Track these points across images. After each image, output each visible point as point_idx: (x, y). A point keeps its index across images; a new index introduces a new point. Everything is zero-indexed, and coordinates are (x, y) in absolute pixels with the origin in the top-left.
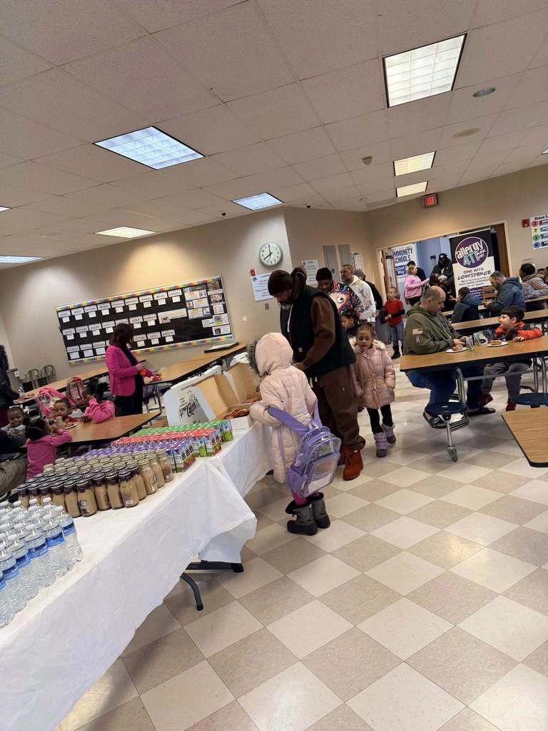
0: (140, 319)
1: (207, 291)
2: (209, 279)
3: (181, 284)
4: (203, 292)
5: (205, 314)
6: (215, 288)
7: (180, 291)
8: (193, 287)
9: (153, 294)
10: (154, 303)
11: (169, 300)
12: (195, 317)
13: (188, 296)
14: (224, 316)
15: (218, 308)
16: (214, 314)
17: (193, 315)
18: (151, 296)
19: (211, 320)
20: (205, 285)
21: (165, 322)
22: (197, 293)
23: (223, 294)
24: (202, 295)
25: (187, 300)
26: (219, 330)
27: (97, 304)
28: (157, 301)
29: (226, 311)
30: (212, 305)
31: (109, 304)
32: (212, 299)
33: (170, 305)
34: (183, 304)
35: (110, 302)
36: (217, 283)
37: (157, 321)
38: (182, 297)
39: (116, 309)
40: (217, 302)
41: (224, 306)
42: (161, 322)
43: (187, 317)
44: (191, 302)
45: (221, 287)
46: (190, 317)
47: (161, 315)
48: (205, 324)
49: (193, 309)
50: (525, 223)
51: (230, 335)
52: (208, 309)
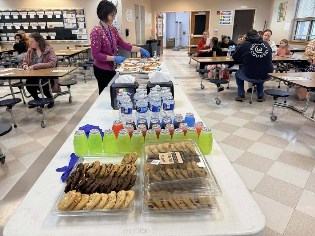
0: (36, 24)
1: (76, 14)
2: (78, 9)
3: (62, 9)
4: (74, 15)
5: (74, 27)
6: (80, 14)
7: (61, 12)
8: (68, 11)
9: (45, 11)
10: (45, 16)
11: (54, 16)
12: (68, 27)
13: (65, 15)
14: (84, 30)
15: (81, 25)
16: (78, 28)
17: (67, 26)
18: (44, 12)
19: (76, 31)
20: (74, 11)
21: (51, 28)
22: (70, 15)
23: (84, 18)
24: (73, 16)
25: (64, 17)
26: (81, 36)
27: (10, 12)
28: (47, 15)
29: (85, 27)
30: (78, 23)
31: (18, 13)
32: (78, 20)
33: (54, 19)
34: (61, 19)
35: (19, 12)
36: (82, 11)
37: (46, 27)
38: (62, 16)
39: (22, 16)
40: (81, 21)
41: (85, 24)
42: (48, 27)
43: (64, 27)
44: (66, 19)
45: (84, 14)
46: (65, 27)
47: (49, 24)
48: (74, 32)
49: (67, 23)
50: (218, 12)
51: (87, 40)
52: (76, 25)
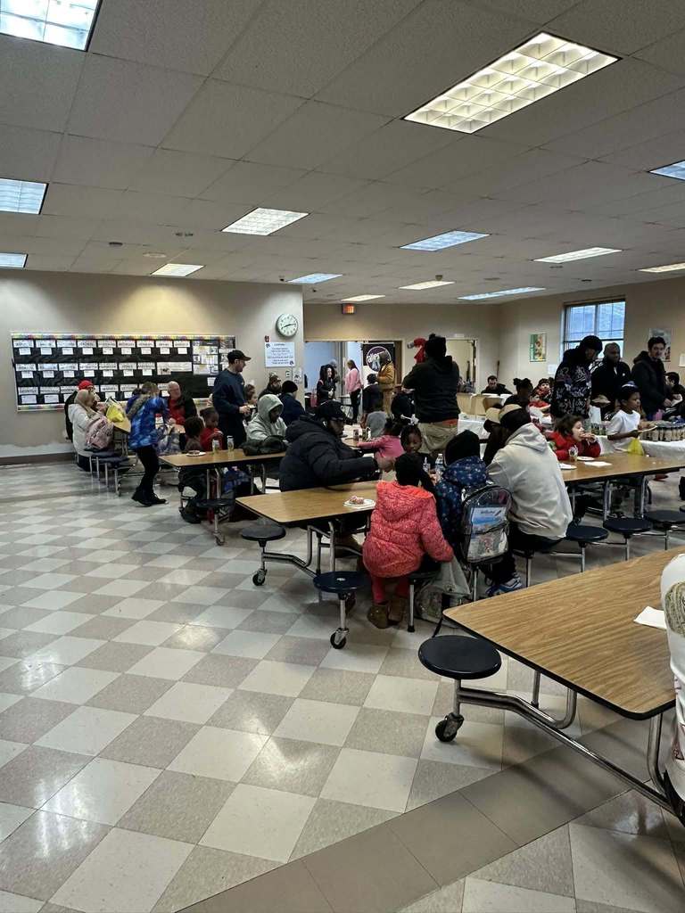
0: (133, 366)
1: (219, 348)
2: (223, 336)
3: (190, 337)
4: (214, 348)
5: (212, 372)
7: (189, 343)
8: (204, 342)
9: (155, 341)
10: (155, 350)
11: (174, 351)
12: (201, 373)
13: (196, 350)
17: (198, 371)
18: (152, 343)
20: (216, 342)
21: (165, 373)
22: (207, 348)
24: (212, 351)
25: (194, 353)
27: (77, 340)
28: (159, 349)
30: (221, 363)
31: (94, 343)
33: (174, 356)
34: (189, 357)
35: (97, 340)
36: (231, 342)
37: (154, 372)
38: (190, 350)
39: (104, 350)
42: (159, 373)
43: (192, 372)
44: (198, 357)
46: (195, 372)
47: (161, 365)
49: (200, 364)
52: (217, 368)
